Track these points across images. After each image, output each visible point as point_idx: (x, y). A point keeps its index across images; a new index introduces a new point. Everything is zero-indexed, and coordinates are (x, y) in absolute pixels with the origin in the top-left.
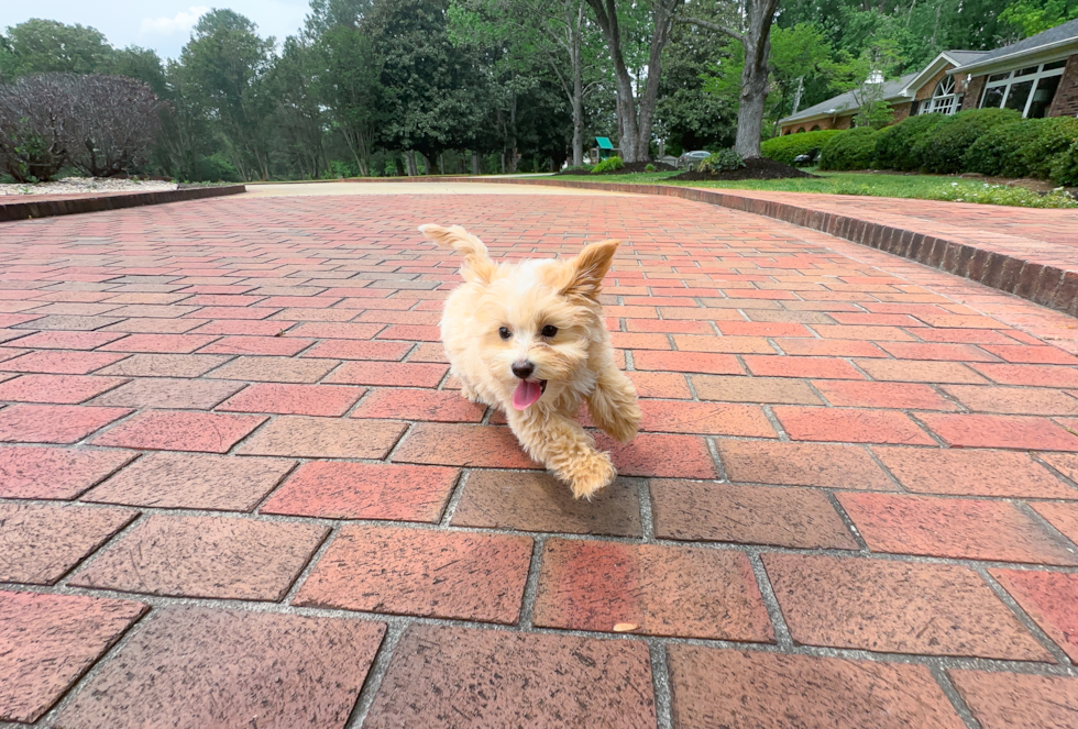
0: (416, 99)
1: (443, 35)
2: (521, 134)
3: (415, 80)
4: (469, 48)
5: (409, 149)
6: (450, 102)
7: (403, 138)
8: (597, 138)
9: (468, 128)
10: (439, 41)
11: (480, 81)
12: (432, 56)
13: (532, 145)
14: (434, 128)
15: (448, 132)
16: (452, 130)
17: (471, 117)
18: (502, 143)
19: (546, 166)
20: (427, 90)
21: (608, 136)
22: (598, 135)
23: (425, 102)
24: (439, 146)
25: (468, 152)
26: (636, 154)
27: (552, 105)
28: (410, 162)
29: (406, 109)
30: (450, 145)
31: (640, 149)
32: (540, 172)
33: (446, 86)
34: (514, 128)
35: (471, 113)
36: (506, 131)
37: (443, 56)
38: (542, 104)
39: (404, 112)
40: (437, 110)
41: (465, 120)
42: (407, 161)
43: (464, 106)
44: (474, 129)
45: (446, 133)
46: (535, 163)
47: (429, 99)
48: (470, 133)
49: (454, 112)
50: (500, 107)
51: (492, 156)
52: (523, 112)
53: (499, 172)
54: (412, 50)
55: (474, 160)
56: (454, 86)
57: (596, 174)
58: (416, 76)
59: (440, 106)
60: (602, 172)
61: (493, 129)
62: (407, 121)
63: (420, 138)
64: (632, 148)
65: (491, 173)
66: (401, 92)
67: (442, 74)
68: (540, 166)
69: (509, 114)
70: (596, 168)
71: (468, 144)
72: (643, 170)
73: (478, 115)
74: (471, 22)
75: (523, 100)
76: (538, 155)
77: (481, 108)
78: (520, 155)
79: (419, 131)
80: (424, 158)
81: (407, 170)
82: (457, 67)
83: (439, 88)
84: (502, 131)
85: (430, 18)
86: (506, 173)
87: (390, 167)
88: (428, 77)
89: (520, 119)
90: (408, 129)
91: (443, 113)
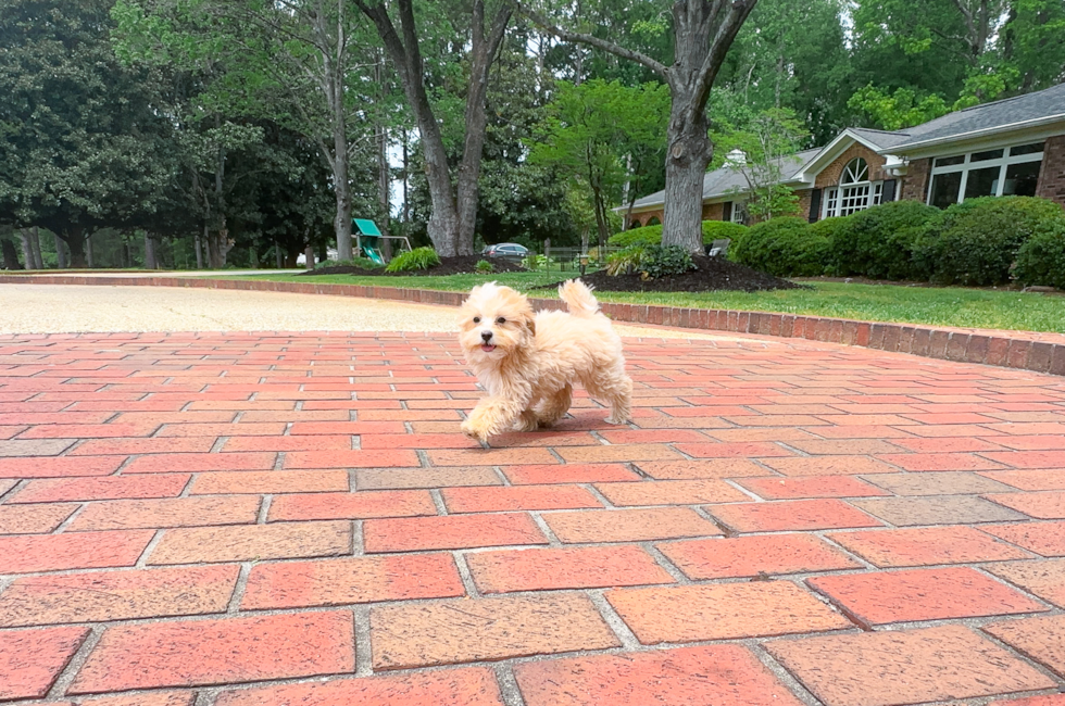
0: (46, 144)
2: (233, 210)
3: (44, 115)
4: (144, 74)
5: (30, 225)
6: (109, 153)
7: (19, 205)
8: (356, 221)
9: (143, 195)
11: (162, 127)
12: (77, 80)
13: (252, 226)
14: (80, 193)
15: (107, 200)
16: (114, 196)
17: (148, 179)
18: (202, 223)
19: (268, 259)
20: (68, 133)
21: (371, 218)
23: (63, 151)
24: (89, 222)
25: (141, 234)
26: (457, 244)
27: (285, 169)
29: (25, 160)
30: (111, 220)
32: (259, 268)
33: (102, 130)
34: (221, 200)
35: (148, 172)
36: (207, 204)
37: (97, 82)
38: (268, 167)
39: (21, 165)
40: (85, 164)
41: (138, 183)
42: (23, 244)
43: (135, 161)
44: (154, 197)
45: (103, 201)
46: (252, 254)
47: (71, 146)
48: (147, 204)
49: (119, 170)
50: (198, 167)
51: (176, 241)
52: (236, 177)
53: (192, 266)
55: (148, 247)
56: (117, 129)
57: (393, 273)
58: (47, 109)
59: (92, 158)
60: (404, 272)
61: (186, 199)
62: (28, 180)
63: (54, 207)
65: (175, 268)
66: (16, 131)
67: (95, 109)
68: (259, 258)
69: (212, 178)
70: (393, 265)
71: (141, 220)
72: (472, 270)
73: (161, 177)
75: (235, 160)
76: (256, 243)
77: (168, 167)
78: (232, 242)
79: (51, 197)
80: (57, 240)
81: (23, 260)
82: (124, 101)
83: (90, 131)
84: (202, 204)
86: (205, 267)
88: (66, 111)
89: (231, 187)
90: (29, 192)
91: (96, 170)
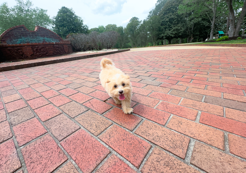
0: (168, 28)
1: (176, 12)
2: (194, 33)
3: (169, 24)
4: (183, 14)
5: (165, 39)
6: (176, 27)
7: (164, 37)
8: (219, 32)
9: (180, 33)
10: (175, 14)
11: (185, 21)
12: (173, 18)
13: (197, 35)
14: (171, 34)
15: (175, 34)
16: (176, 34)
17: (181, 30)
18: (188, 35)
19: (201, 40)
20: (171, 26)
21: (223, 30)
22: (219, 31)
23: (170, 28)
24: (172, 38)
25: (179, 39)
26: (234, 34)
27: (205, 24)
28: (165, 42)
29: (165, 30)
30: (174, 37)
31: (236, 33)
32: (198, 42)
33: (176, 24)
34: (192, 32)
35: (181, 29)
36: (190, 33)
37: (176, 17)
38: (202, 25)
39: (165, 31)
40: (173, 30)
41: (179, 31)
42: (164, 42)
43: (179, 28)
44: (181, 33)
45: (174, 35)
46: (197, 40)
47: (171, 28)
48: (180, 34)
49: (177, 30)
50: (189, 27)
51: (185, 39)
52: (196, 27)
53: (186, 43)
54: (169, 17)
55: (180, 40)
56: (178, 24)
57: (217, 41)
58: (169, 23)
59: (173, 29)
60: (220, 41)
61: (186, 32)
62: (165, 33)
63: (168, 36)
64: (232, 33)
65: (184, 43)
66: (164, 27)
67: (175, 21)
68: (198, 40)
69: (191, 28)
70: (218, 40)
71: (179, 37)
72: (236, 39)
73: (183, 29)
74: (184, 8)
75: (195, 25)
76: (198, 38)
77: (184, 28)
78: (193, 38)
79: (168, 35)
80: (168, 41)
81: (164, 44)
82: (179, 19)
83: (174, 25)
84: (189, 33)
85: (174, 10)
86: (188, 43)
87: (160, 43)
88: (171, 23)
89: (194, 29)
90: (165, 35)
91: (174, 30)
